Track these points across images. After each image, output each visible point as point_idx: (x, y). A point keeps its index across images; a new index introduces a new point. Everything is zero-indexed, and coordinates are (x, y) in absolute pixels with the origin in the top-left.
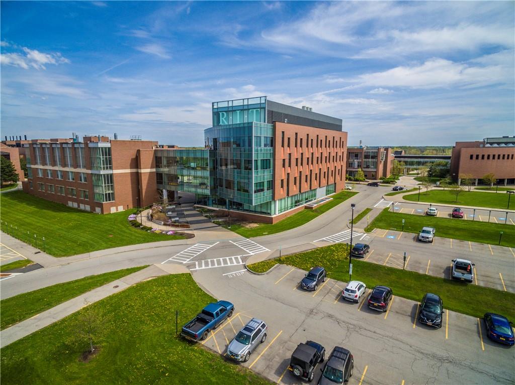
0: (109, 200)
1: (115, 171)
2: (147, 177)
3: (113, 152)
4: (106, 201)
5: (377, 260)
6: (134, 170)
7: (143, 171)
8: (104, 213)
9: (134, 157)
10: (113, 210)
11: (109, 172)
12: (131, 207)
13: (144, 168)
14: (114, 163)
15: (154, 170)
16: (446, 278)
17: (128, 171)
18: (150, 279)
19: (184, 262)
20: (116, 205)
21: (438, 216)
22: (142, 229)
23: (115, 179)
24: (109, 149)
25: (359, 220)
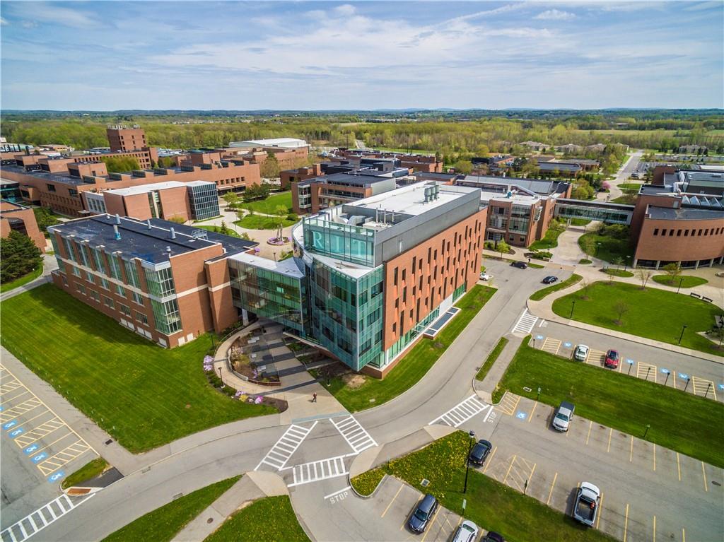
0: (176, 330)
1: (179, 295)
2: (220, 295)
3: (174, 273)
4: (172, 331)
5: (497, 472)
6: (203, 287)
7: (214, 289)
8: (172, 348)
9: (201, 270)
10: (182, 342)
11: (172, 297)
12: (203, 332)
13: (215, 286)
14: (176, 285)
15: (228, 284)
16: (567, 514)
17: (196, 289)
18: (244, 505)
19: (281, 469)
20: (184, 335)
21: (587, 362)
22: (224, 391)
23: (179, 304)
24: (169, 270)
25: (488, 370)
